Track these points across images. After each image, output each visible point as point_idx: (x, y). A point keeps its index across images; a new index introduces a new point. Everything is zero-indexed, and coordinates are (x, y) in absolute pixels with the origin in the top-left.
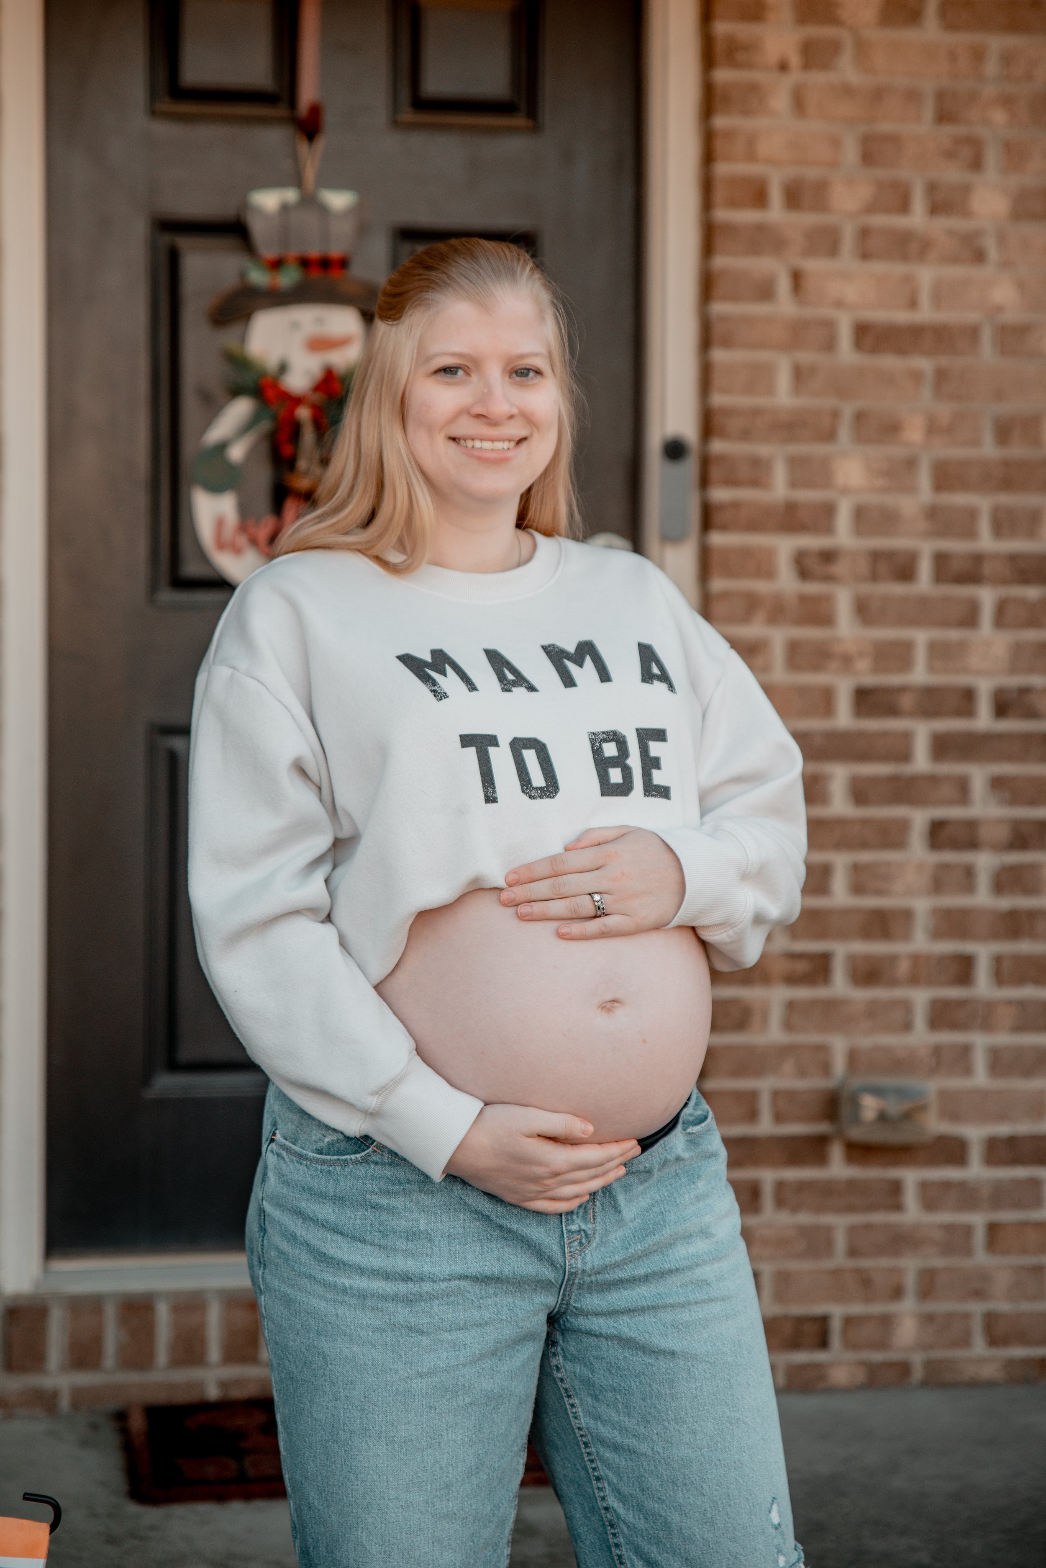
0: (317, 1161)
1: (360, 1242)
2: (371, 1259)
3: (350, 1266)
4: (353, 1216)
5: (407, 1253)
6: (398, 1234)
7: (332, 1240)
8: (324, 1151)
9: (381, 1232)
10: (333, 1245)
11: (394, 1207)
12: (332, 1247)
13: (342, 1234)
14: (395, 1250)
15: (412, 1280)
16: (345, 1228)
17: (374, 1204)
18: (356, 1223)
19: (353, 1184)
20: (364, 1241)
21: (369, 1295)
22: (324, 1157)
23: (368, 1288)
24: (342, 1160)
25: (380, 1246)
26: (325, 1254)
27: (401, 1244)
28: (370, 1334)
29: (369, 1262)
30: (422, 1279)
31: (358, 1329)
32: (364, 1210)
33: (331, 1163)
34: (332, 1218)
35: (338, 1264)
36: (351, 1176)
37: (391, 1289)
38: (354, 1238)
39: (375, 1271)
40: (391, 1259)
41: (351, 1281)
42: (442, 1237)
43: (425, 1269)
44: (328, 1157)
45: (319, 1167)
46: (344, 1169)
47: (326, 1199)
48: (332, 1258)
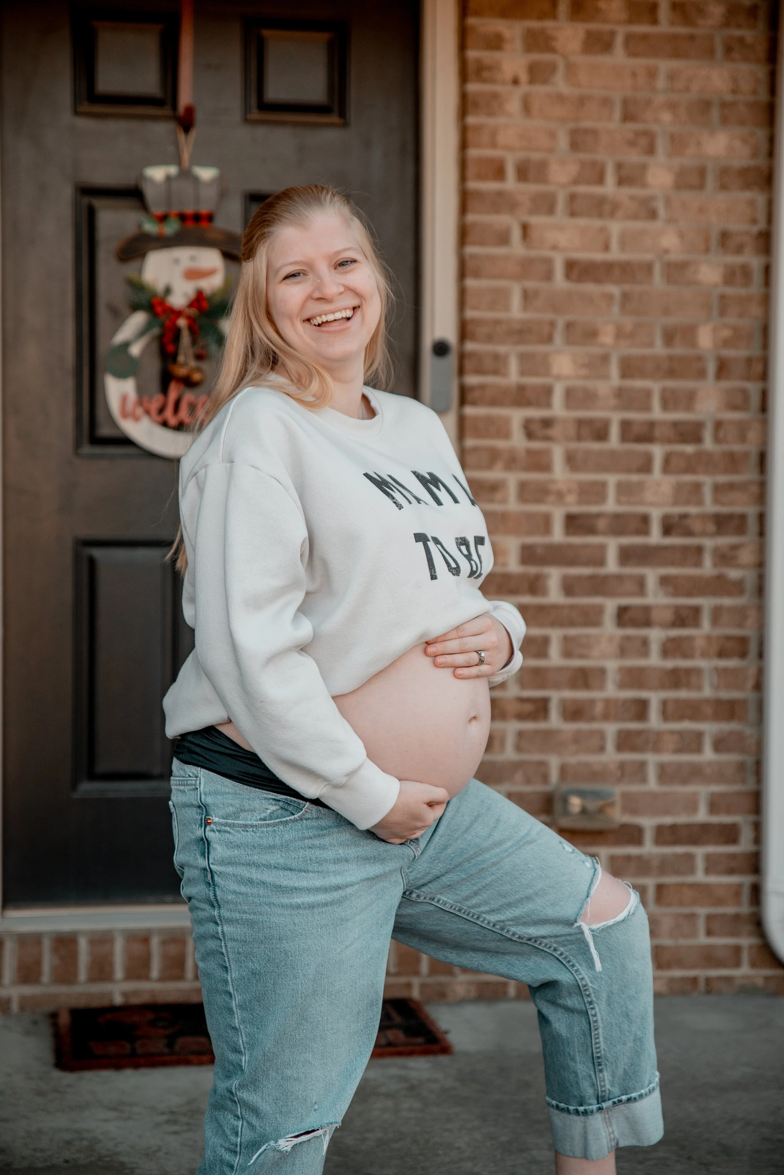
0: (262, 826)
1: (305, 872)
2: (314, 882)
3: (300, 889)
4: (297, 856)
5: (336, 873)
6: (328, 862)
7: (284, 875)
8: (267, 819)
9: (317, 863)
10: (285, 878)
11: (324, 845)
12: (285, 880)
13: (290, 870)
14: (328, 872)
15: (341, 888)
16: (293, 865)
17: (310, 845)
18: (299, 861)
19: (295, 835)
20: (307, 871)
21: (316, 905)
22: (268, 822)
23: (315, 901)
24: (283, 821)
25: (319, 872)
26: (280, 886)
27: (332, 868)
28: (319, 930)
29: (313, 884)
30: (347, 886)
31: (311, 929)
32: (303, 851)
33: (275, 825)
34: (281, 861)
35: (291, 890)
36: (292, 830)
37: (330, 898)
38: (300, 871)
39: (318, 888)
40: (326, 879)
41: (301, 900)
42: (354, 858)
43: (347, 880)
44: (272, 821)
45: (265, 830)
46: (286, 827)
47: (274, 849)
48: (286, 887)
